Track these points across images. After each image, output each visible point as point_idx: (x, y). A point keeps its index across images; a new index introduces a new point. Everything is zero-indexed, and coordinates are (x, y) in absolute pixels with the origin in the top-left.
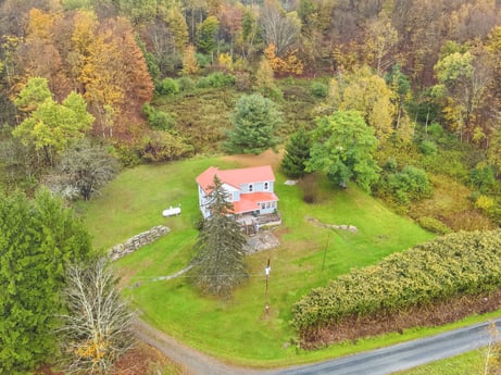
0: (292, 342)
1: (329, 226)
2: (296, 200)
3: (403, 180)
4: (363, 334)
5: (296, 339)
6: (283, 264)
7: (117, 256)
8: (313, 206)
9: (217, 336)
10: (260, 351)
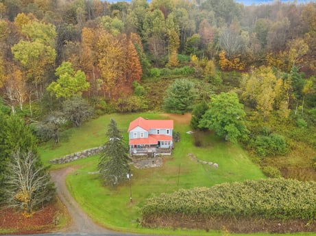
0: (138, 221)
1: (201, 161)
2: (190, 143)
3: (266, 141)
4: (182, 226)
5: (140, 219)
6: (158, 177)
7: (76, 158)
8: (199, 149)
9: (99, 208)
10: (117, 221)
